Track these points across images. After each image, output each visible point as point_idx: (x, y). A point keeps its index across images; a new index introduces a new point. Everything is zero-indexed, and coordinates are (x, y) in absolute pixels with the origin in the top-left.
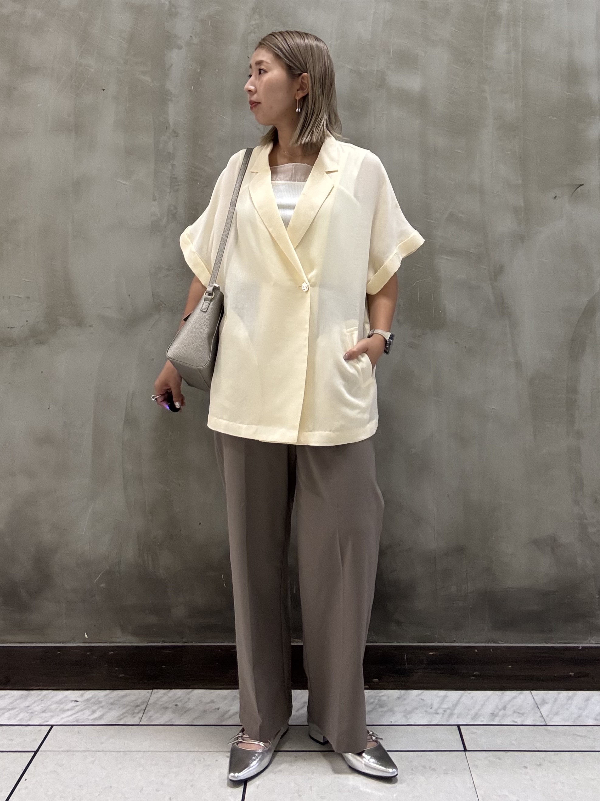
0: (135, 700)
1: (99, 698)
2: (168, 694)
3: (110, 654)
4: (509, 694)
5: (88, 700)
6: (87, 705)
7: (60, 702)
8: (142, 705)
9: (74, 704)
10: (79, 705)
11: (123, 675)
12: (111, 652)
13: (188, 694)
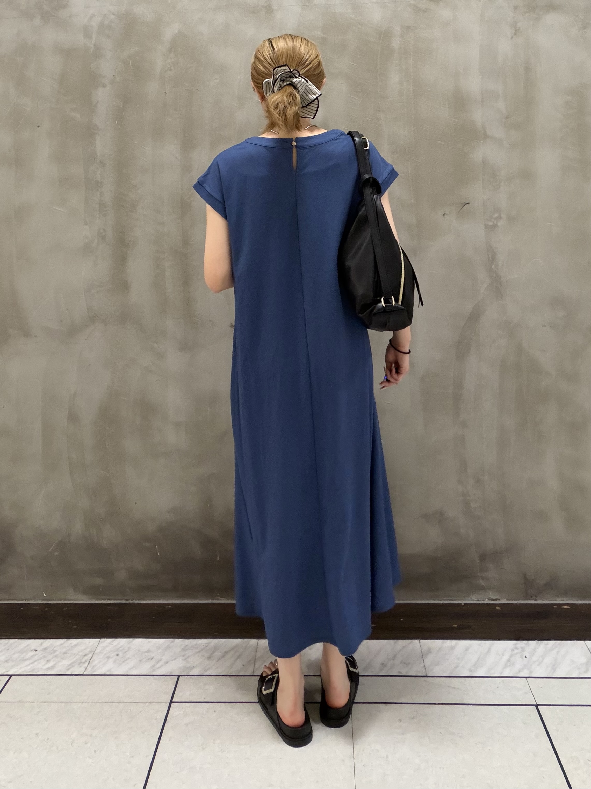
0: (85, 649)
1: (55, 647)
2: (112, 643)
3: (64, 610)
4: (401, 643)
5: (45, 649)
6: (44, 655)
7: (22, 652)
8: (89, 654)
9: (33, 653)
10: (37, 655)
11: (76, 627)
12: (65, 608)
13: (130, 643)
